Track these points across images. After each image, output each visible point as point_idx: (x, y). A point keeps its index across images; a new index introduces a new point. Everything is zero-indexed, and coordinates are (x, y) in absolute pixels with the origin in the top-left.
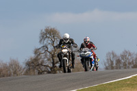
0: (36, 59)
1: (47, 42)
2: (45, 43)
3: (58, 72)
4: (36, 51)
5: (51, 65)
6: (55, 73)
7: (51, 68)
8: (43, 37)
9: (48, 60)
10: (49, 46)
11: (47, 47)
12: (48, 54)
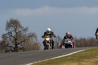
0: (3, 42)
1: (11, 29)
2: (10, 30)
3: (19, 50)
4: (4, 36)
5: (14, 46)
6: (17, 51)
7: (14, 48)
8: (8, 26)
9: (12, 42)
10: (13, 33)
11: (11, 33)
12: (12, 38)
